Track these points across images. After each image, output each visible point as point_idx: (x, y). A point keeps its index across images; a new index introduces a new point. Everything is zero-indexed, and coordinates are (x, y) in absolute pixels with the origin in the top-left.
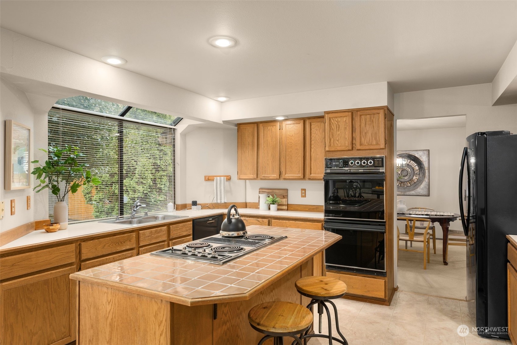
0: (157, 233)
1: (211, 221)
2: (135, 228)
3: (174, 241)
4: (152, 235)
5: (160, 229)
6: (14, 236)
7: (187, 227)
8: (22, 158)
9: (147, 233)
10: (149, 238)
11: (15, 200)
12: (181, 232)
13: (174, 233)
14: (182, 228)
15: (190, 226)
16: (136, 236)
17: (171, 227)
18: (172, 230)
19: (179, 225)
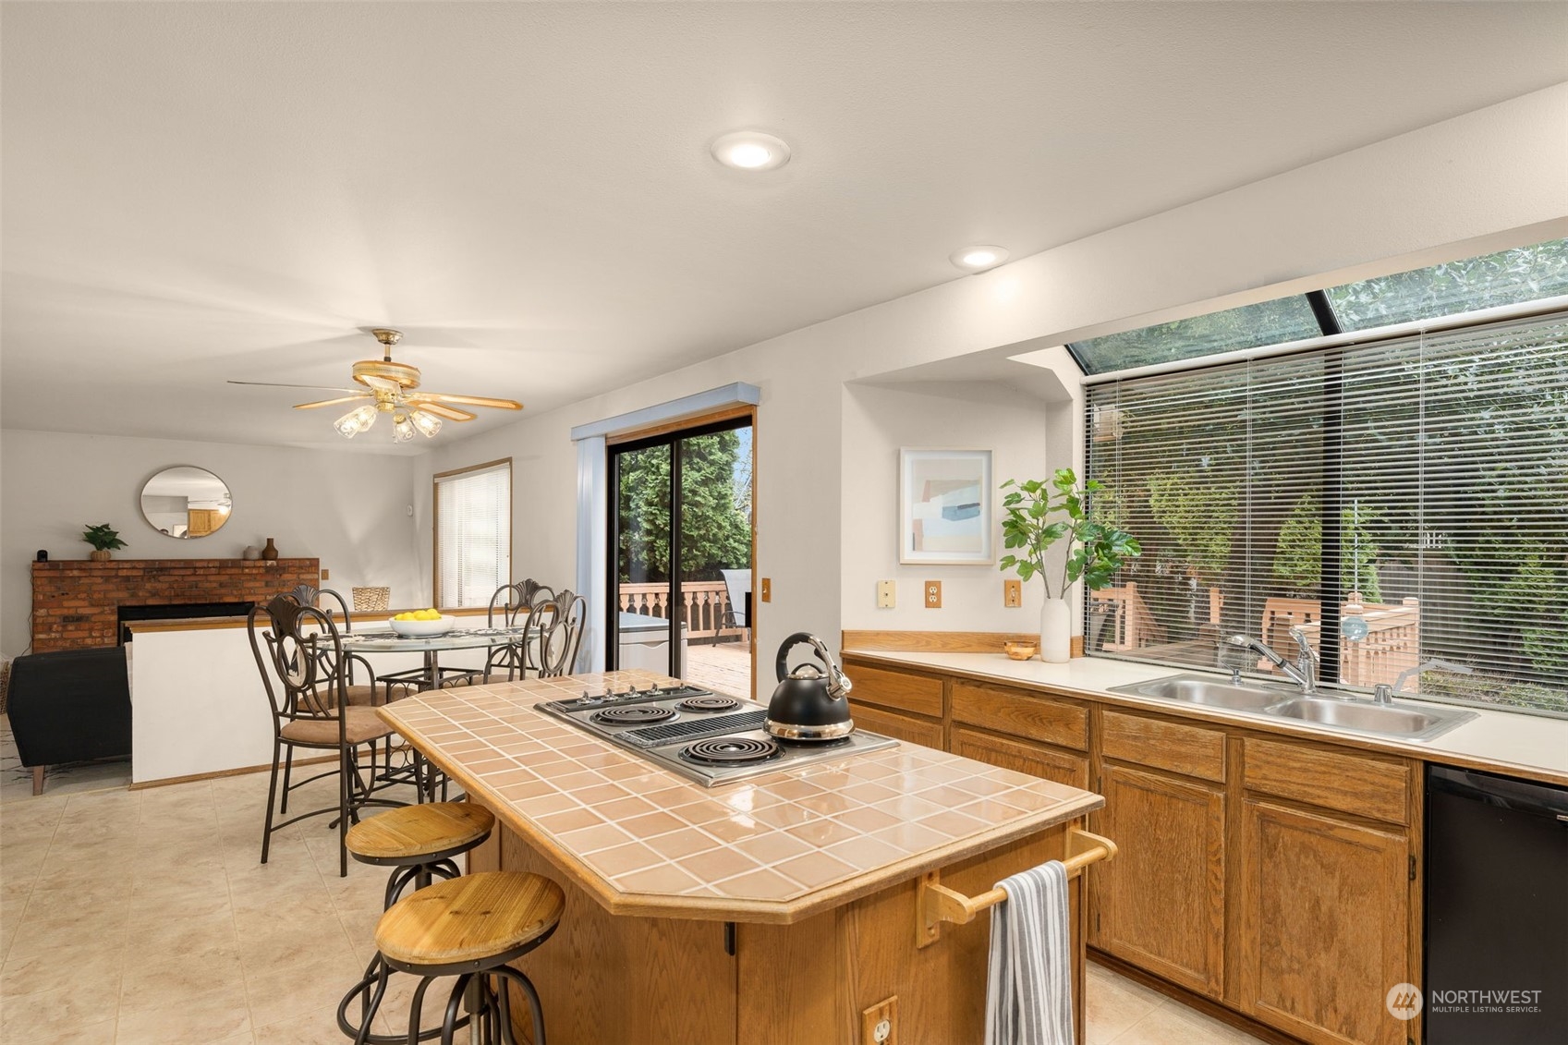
0: (1173, 742)
2: (1083, 694)
3: (1263, 805)
4: (1148, 739)
5: (1186, 733)
6: (928, 643)
7: (1359, 780)
8: (961, 507)
9: (1127, 724)
10: (1139, 744)
11: (940, 582)
12: (1314, 786)
13: (1264, 772)
14: (1324, 773)
15: (1385, 781)
16: (1090, 721)
17: (1246, 743)
18: (1253, 757)
19: (1303, 753)
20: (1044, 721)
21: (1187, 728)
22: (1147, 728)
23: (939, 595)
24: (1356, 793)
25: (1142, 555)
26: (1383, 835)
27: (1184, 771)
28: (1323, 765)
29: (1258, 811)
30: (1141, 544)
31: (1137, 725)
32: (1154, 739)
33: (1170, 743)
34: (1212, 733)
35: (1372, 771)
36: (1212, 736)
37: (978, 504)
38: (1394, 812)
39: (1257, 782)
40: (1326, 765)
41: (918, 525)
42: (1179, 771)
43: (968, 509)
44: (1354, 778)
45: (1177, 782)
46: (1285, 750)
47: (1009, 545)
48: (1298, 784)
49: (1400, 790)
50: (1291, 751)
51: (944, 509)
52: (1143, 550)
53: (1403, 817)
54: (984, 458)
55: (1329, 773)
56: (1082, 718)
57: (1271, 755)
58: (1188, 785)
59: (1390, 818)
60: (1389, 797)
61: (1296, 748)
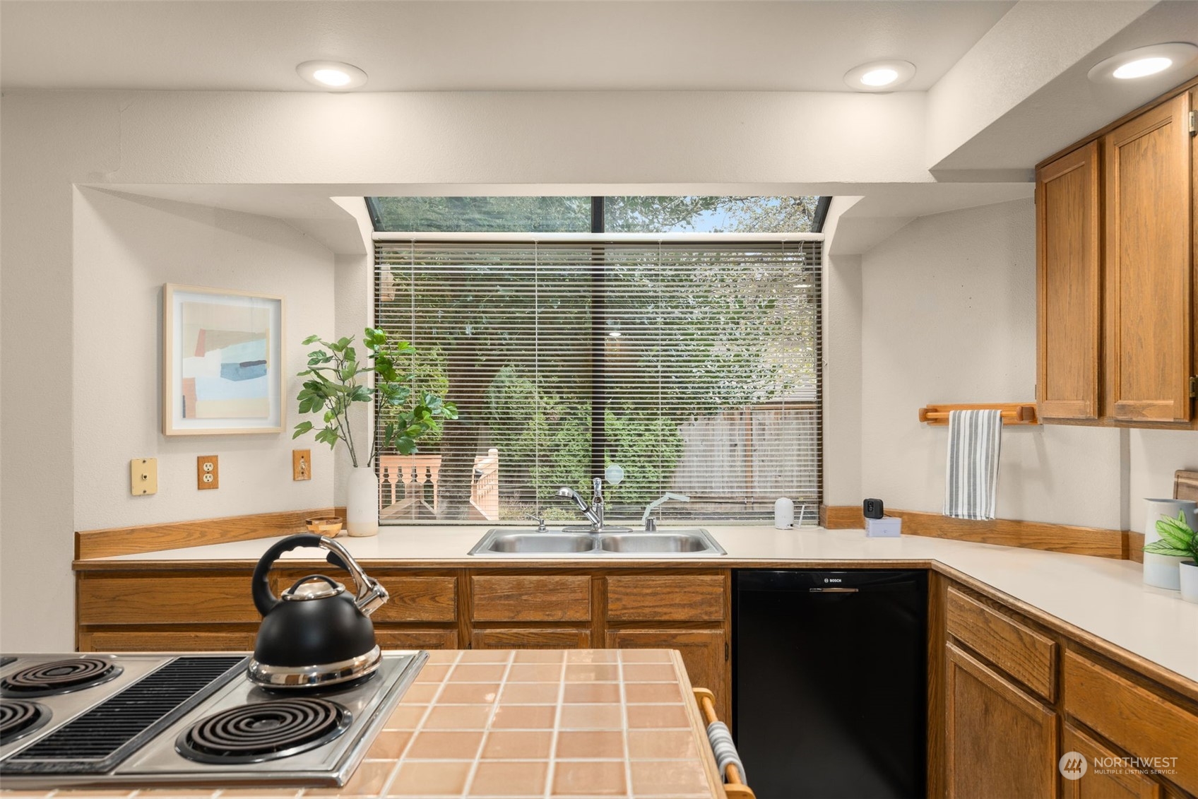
0: (545, 593)
1: (835, 588)
2: (452, 563)
3: (623, 632)
4: (521, 595)
5: (557, 582)
6: (203, 535)
7: (693, 593)
8: (244, 365)
9: (499, 585)
10: (511, 602)
11: (217, 456)
12: (661, 606)
13: (624, 603)
14: (669, 593)
15: (710, 589)
16: (458, 590)
17: (610, 581)
18: (615, 592)
19: (653, 580)
20: (406, 599)
21: (557, 578)
22: (519, 585)
23: (215, 473)
24: (691, 604)
25: (460, 418)
26: (709, 632)
27: (555, 618)
28: (668, 586)
29: (619, 638)
30: (458, 408)
31: (509, 583)
32: (526, 594)
33: (542, 595)
34: (580, 578)
35: (703, 584)
36: (579, 581)
37: (264, 362)
38: (716, 612)
39: (618, 613)
40: (670, 586)
41: (189, 387)
42: (551, 619)
43: (251, 368)
44: (690, 592)
45: (550, 631)
46: (640, 581)
47: (303, 410)
48: (650, 607)
49: (720, 594)
50: (644, 581)
51: (224, 366)
52: (460, 413)
53: (721, 615)
54: (270, 308)
55: (672, 592)
56: (451, 588)
57: (629, 587)
58: (559, 630)
59: (713, 618)
60: (713, 601)
61: (648, 577)
